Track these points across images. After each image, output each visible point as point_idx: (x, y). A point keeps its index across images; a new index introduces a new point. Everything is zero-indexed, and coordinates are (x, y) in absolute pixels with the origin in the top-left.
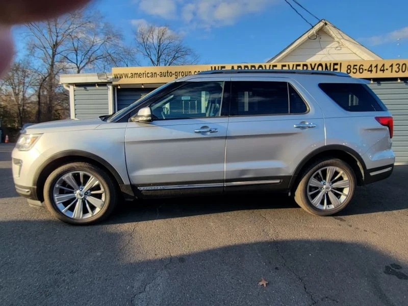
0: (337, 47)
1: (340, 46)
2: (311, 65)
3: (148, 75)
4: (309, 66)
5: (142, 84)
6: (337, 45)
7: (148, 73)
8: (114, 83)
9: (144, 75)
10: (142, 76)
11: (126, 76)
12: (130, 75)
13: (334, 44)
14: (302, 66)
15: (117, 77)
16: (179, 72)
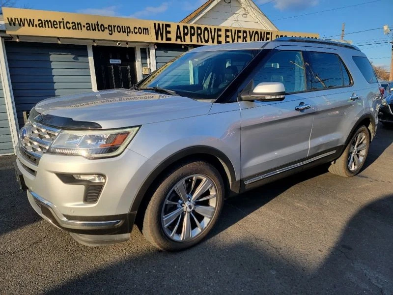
0: (244, 14)
1: (246, 14)
2: (249, 31)
3: (69, 26)
4: (248, 33)
5: (58, 38)
6: (244, 12)
7: (68, 22)
8: (9, 33)
9: (62, 24)
10: (58, 26)
11: (31, 23)
12: (36, 22)
13: (241, 11)
14: (242, 32)
15: (14, 24)
16: (114, 26)
